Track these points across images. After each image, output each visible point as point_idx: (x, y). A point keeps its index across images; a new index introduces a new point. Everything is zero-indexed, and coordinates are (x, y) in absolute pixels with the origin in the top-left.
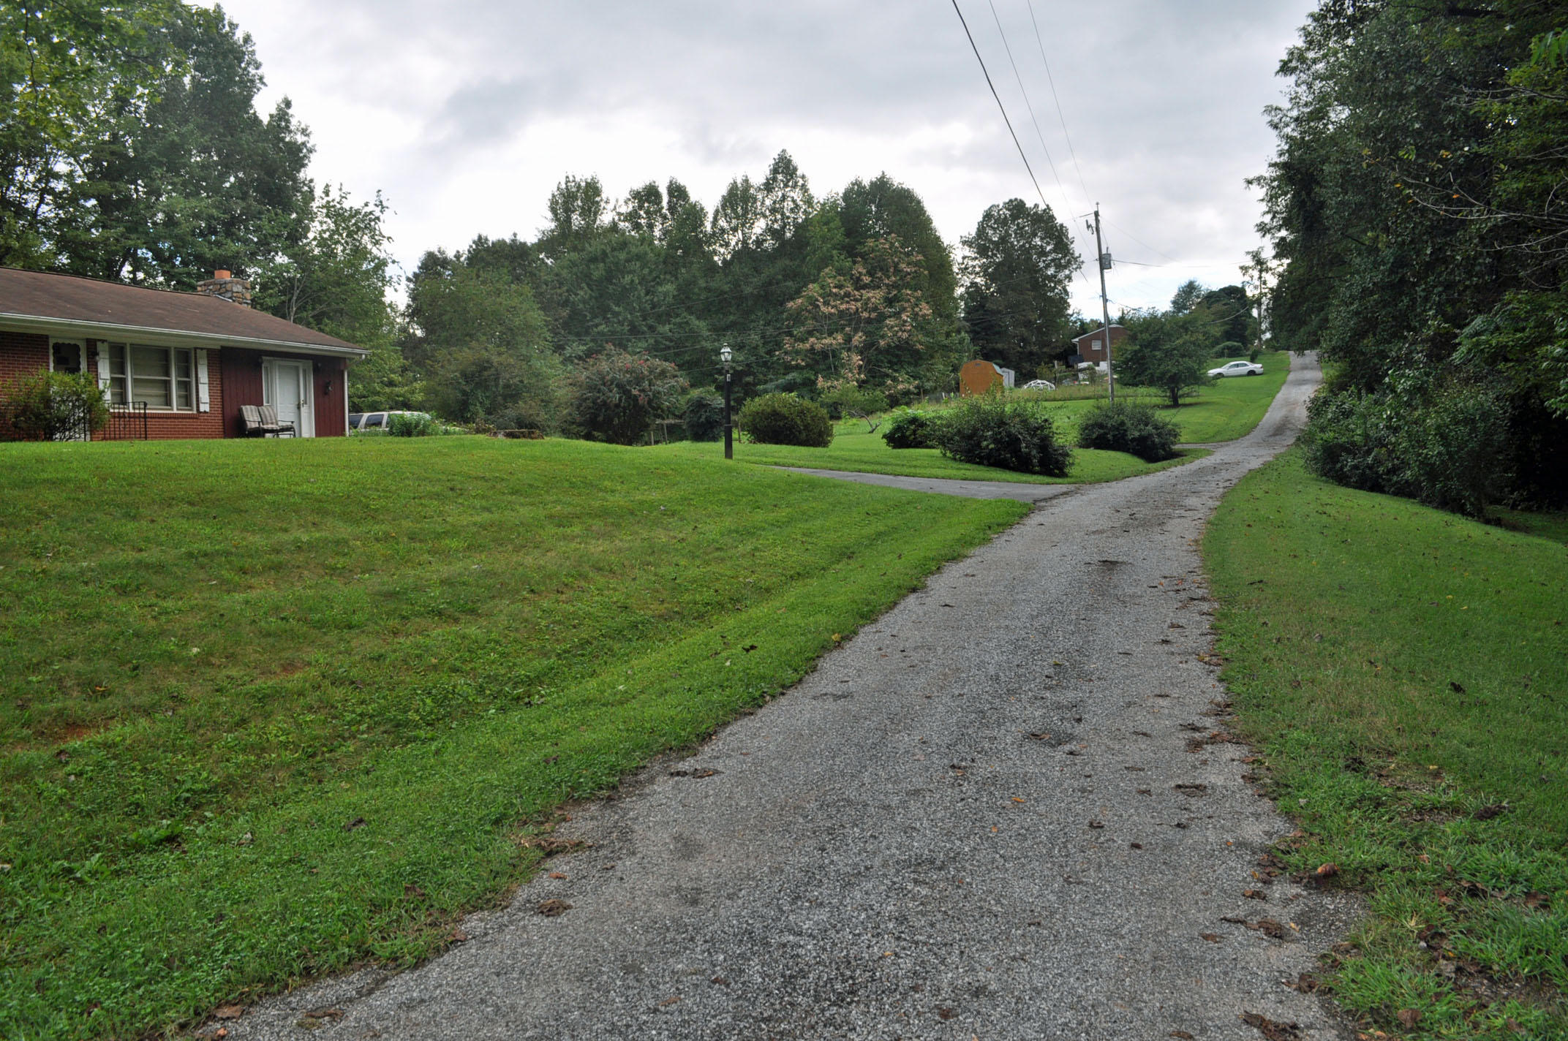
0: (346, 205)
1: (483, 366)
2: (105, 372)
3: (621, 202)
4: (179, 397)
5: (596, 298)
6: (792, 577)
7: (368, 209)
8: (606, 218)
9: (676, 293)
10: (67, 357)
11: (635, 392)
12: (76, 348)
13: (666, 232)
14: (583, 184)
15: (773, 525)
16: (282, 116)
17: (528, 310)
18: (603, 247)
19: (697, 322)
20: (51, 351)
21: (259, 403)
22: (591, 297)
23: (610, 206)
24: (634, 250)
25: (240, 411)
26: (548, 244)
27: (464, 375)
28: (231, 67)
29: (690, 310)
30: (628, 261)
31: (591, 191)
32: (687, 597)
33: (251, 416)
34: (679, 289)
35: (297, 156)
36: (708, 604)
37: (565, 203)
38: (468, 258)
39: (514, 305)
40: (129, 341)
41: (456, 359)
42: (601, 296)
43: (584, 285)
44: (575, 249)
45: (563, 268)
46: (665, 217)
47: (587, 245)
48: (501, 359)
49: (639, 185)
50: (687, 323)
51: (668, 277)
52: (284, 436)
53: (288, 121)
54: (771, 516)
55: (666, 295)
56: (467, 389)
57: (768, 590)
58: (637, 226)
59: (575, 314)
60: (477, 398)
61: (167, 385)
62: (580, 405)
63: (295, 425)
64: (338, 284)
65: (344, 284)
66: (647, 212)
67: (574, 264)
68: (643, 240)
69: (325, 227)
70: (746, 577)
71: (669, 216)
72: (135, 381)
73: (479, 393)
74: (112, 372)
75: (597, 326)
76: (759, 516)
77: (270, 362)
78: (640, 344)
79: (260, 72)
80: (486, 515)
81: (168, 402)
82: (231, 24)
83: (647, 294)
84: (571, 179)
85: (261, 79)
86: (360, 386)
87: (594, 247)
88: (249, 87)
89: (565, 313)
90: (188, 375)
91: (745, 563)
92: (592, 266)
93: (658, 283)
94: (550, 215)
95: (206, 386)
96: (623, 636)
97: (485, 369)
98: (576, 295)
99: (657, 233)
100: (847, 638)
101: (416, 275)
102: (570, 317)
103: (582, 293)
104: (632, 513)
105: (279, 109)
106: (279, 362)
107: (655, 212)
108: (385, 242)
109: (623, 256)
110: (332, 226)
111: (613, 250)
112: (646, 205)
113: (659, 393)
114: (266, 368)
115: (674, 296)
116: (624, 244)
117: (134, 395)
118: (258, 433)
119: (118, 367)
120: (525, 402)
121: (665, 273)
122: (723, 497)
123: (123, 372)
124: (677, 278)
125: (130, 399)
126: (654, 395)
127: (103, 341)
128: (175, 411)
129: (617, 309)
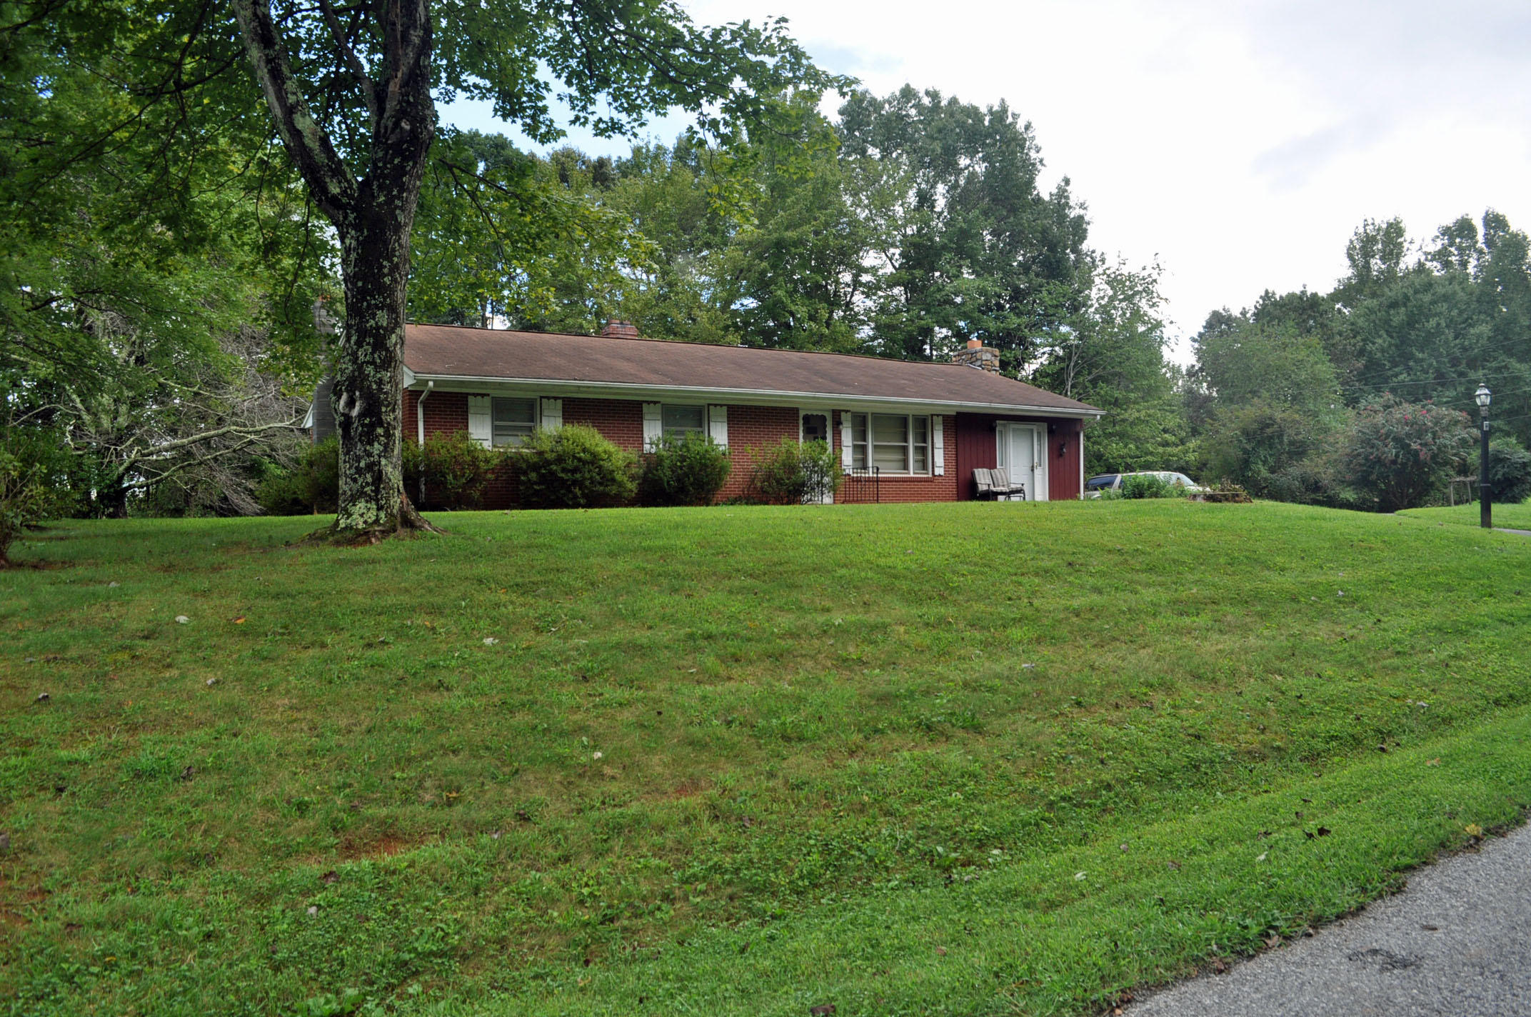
0: (1125, 271)
1: (1265, 423)
2: (847, 438)
3: (1428, 240)
4: (916, 461)
5: (1396, 346)
6: (1497, 703)
7: (1145, 273)
8: (1409, 261)
9: (1491, 334)
10: (815, 426)
11: (1414, 446)
12: (823, 418)
13: (1480, 267)
14: (1384, 226)
15: (1501, 621)
16: (1062, 194)
17: (1316, 363)
18: (1405, 290)
19: (1518, 366)
20: (801, 422)
21: (991, 465)
22: (1390, 345)
23: (1415, 247)
24: (1441, 290)
25: (973, 474)
26: (1345, 293)
27: (1246, 433)
28: (1014, 153)
29: (1509, 352)
30: (1433, 303)
31: (1394, 232)
32: (1304, 726)
33: (983, 478)
34: (1496, 329)
35: (1079, 229)
36: (1333, 738)
37: (1362, 248)
38: (1254, 314)
39: (1300, 358)
40: (869, 410)
41: (1237, 417)
42: (1403, 342)
43: (1382, 332)
44: (1374, 295)
45: (1359, 316)
46: (1481, 252)
47: (1386, 290)
48: (1285, 415)
49: (1449, 221)
50: (1506, 367)
51: (1482, 317)
52: (1015, 498)
53: (1067, 198)
54: (1505, 607)
55: (1479, 336)
56: (1248, 447)
57: (1448, 721)
58: (1447, 264)
59: (1372, 364)
60: (1259, 457)
61: (904, 450)
62: (1351, 462)
63: (1026, 488)
64: (1114, 348)
65: (1120, 347)
66: (1459, 248)
67: (1371, 311)
68: (1451, 279)
69: (1102, 294)
70: (1420, 698)
71: (1486, 250)
72: (875, 447)
73: (1262, 452)
74: (854, 439)
75: (1396, 376)
76: (1486, 608)
77: (1004, 425)
78: (1447, 393)
79: (1040, 155)
80: (1095, 597)
81: (906, 467)
82: (1014, 115)
83: (1456, 338)
84: (1370, 222)
85: (1041, 161)
86: (1132, 446)
87: (1392, 292)
88: (1030, 169)
89: (1360, 364)
90: (925, 441)
91: (1427, 676)
92: (1392, 312)
93: (1470, 325)
94: (1347, 262)
95: (942, 451)
96: (1170, 780)
97: (1268, 426)
98: (1374, 343)
99: (1471, 270)
100: (1497, 831)
101: (1201, 335)
102: (1366, 367)
103: (1380, 341)
104: (1294, 599)
105: (1059, 188)
106: (1013, 425)
107: (1469, 248)
108: (1162, 303)
109: (1427, 298)
110: (1110, 292)
111: (1416, 292)
112: (1458, 240)
113: (1445, 446)
114: (1001, 432)
115: (1489, 338)
116: (1429, 285)
117: (874, 460)
118: (990, 496)
119: (860, 434)
120: (1311, 460)
121: (1480, 312)
122: (1441, 579)
123: (864, 439)
124: (1493, 317)
125: (870, 464)
126: (1439, 449)
127: (847, 411)
128: (912, 475)
129: (1420, 356)
